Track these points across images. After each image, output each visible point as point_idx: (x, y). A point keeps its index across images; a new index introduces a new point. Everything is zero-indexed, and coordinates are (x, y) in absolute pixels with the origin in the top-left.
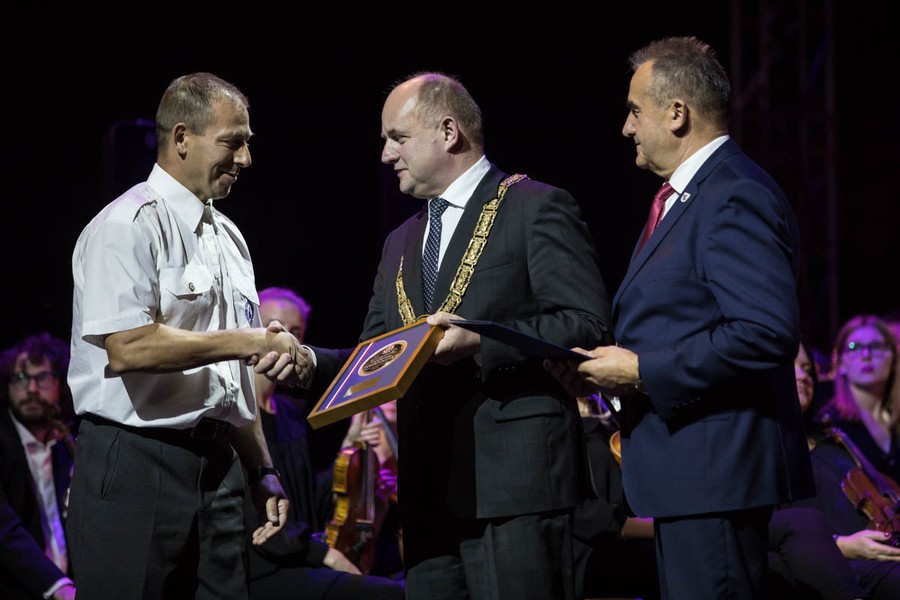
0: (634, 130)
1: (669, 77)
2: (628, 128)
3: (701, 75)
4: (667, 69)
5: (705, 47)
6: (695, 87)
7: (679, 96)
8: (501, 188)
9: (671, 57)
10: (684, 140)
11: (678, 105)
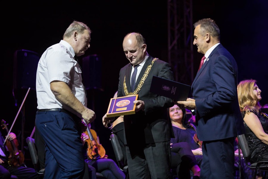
0: (196, 43)
1: (205, 28)
2: (195, 42)
3: (213, 28)
4: (204, 27)
5: (213, 21)
6: (211, 31)
7: (208, 33)
8: (152, 62)
9: (205, 24)
10: (209, 44)
11: (207, 35)
